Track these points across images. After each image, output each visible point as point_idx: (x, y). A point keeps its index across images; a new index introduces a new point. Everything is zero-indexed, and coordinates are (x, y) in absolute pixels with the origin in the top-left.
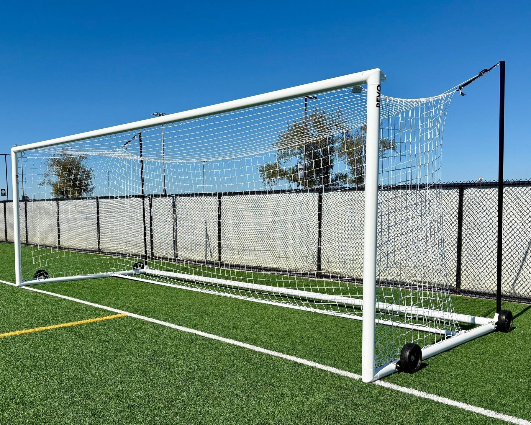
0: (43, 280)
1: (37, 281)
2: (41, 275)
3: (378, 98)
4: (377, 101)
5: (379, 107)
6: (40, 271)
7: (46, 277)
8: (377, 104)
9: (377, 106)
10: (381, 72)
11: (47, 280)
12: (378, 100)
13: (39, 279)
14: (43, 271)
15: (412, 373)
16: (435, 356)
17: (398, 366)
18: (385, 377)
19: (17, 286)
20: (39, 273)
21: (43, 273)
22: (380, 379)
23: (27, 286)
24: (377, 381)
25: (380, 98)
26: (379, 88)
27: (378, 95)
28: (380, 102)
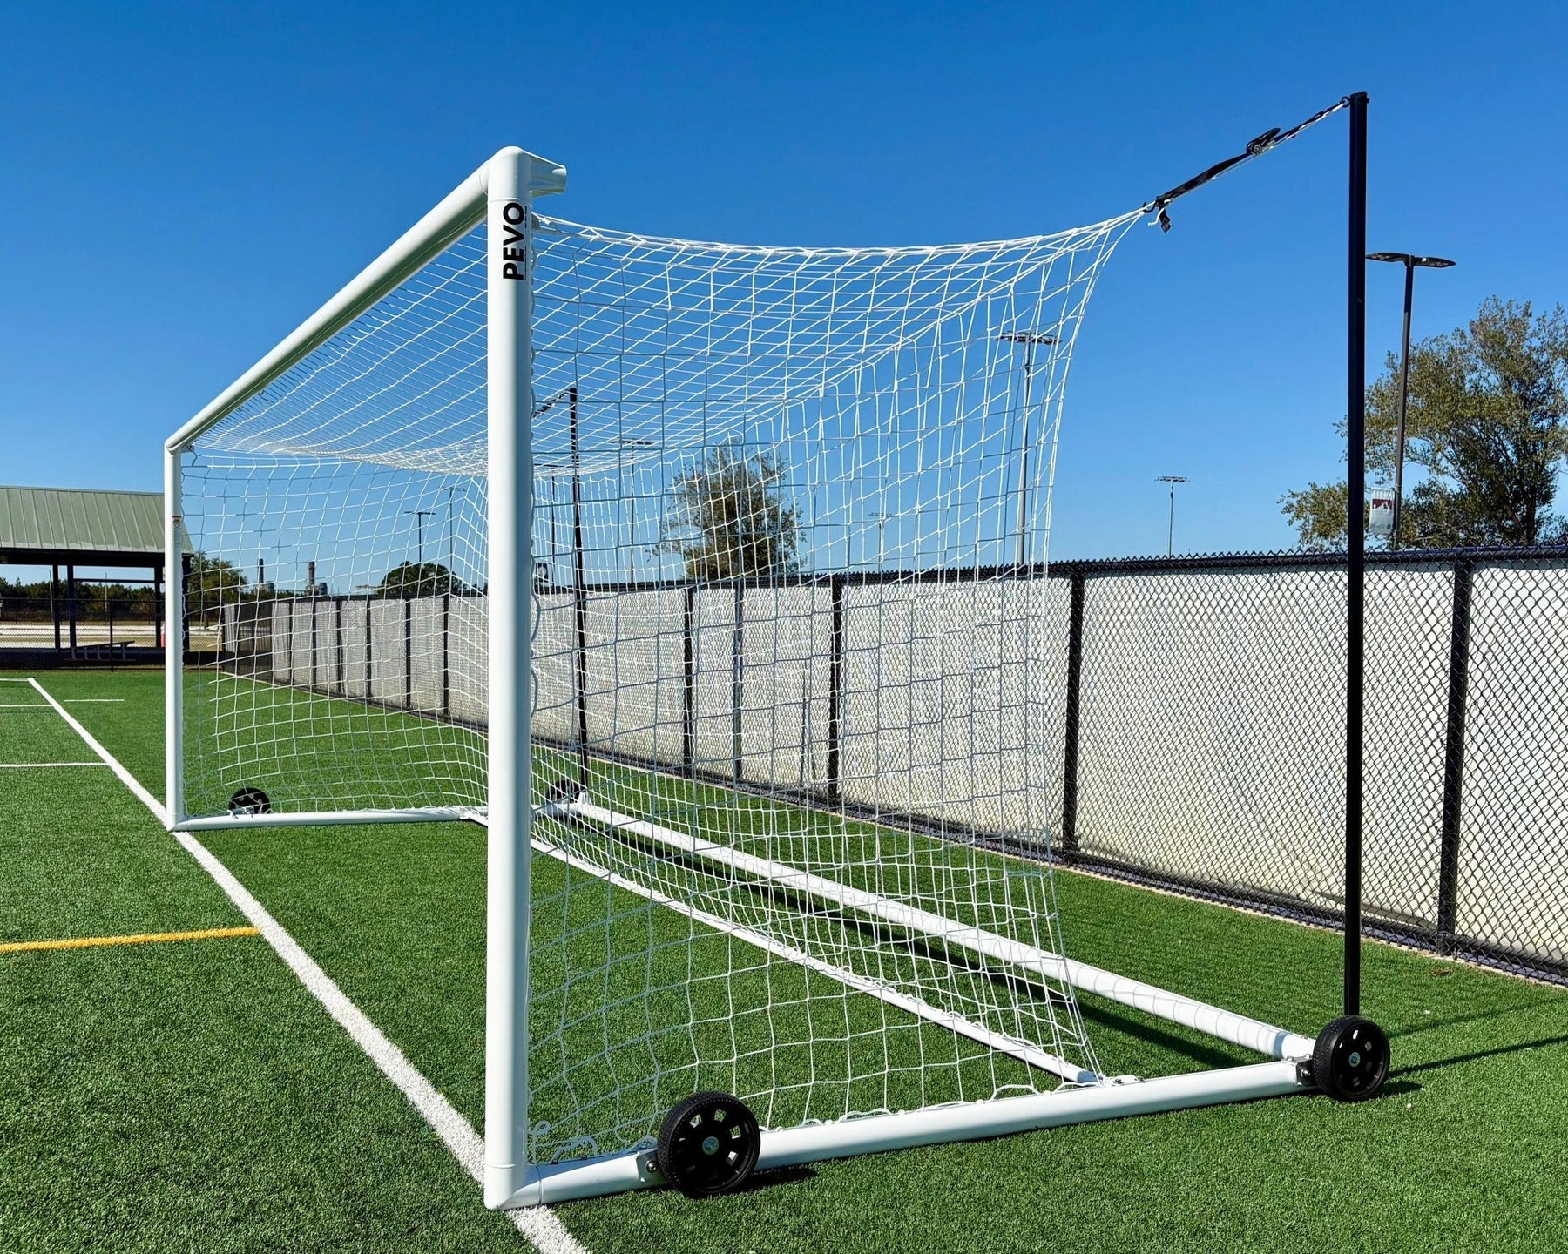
0: (246, 818)
1: (229, 819)
2: (247, 802)
3: (510, 247)
4: (506, 257)
5: (515, 276)
6: (242, 792)
7: (256, 811)
8: (506, 267)
9: (506, 276)
10: (520, 160)
11: (261, 817)
12: (509, 253)
13: (235, 814)
14: (250, 790)
15: (696, 1198)
16: (901, 1150)
17: (651, 1165)
18: (582, 1199)
19: (168, 829)
20: (241, 798)
21: (252, 796)
22: (550, 1205)
23: (193, 831)
24: (534, 1207)
25: (518, 245)
26: (512, 213)
27: (509, 235)
28: (520, 258)
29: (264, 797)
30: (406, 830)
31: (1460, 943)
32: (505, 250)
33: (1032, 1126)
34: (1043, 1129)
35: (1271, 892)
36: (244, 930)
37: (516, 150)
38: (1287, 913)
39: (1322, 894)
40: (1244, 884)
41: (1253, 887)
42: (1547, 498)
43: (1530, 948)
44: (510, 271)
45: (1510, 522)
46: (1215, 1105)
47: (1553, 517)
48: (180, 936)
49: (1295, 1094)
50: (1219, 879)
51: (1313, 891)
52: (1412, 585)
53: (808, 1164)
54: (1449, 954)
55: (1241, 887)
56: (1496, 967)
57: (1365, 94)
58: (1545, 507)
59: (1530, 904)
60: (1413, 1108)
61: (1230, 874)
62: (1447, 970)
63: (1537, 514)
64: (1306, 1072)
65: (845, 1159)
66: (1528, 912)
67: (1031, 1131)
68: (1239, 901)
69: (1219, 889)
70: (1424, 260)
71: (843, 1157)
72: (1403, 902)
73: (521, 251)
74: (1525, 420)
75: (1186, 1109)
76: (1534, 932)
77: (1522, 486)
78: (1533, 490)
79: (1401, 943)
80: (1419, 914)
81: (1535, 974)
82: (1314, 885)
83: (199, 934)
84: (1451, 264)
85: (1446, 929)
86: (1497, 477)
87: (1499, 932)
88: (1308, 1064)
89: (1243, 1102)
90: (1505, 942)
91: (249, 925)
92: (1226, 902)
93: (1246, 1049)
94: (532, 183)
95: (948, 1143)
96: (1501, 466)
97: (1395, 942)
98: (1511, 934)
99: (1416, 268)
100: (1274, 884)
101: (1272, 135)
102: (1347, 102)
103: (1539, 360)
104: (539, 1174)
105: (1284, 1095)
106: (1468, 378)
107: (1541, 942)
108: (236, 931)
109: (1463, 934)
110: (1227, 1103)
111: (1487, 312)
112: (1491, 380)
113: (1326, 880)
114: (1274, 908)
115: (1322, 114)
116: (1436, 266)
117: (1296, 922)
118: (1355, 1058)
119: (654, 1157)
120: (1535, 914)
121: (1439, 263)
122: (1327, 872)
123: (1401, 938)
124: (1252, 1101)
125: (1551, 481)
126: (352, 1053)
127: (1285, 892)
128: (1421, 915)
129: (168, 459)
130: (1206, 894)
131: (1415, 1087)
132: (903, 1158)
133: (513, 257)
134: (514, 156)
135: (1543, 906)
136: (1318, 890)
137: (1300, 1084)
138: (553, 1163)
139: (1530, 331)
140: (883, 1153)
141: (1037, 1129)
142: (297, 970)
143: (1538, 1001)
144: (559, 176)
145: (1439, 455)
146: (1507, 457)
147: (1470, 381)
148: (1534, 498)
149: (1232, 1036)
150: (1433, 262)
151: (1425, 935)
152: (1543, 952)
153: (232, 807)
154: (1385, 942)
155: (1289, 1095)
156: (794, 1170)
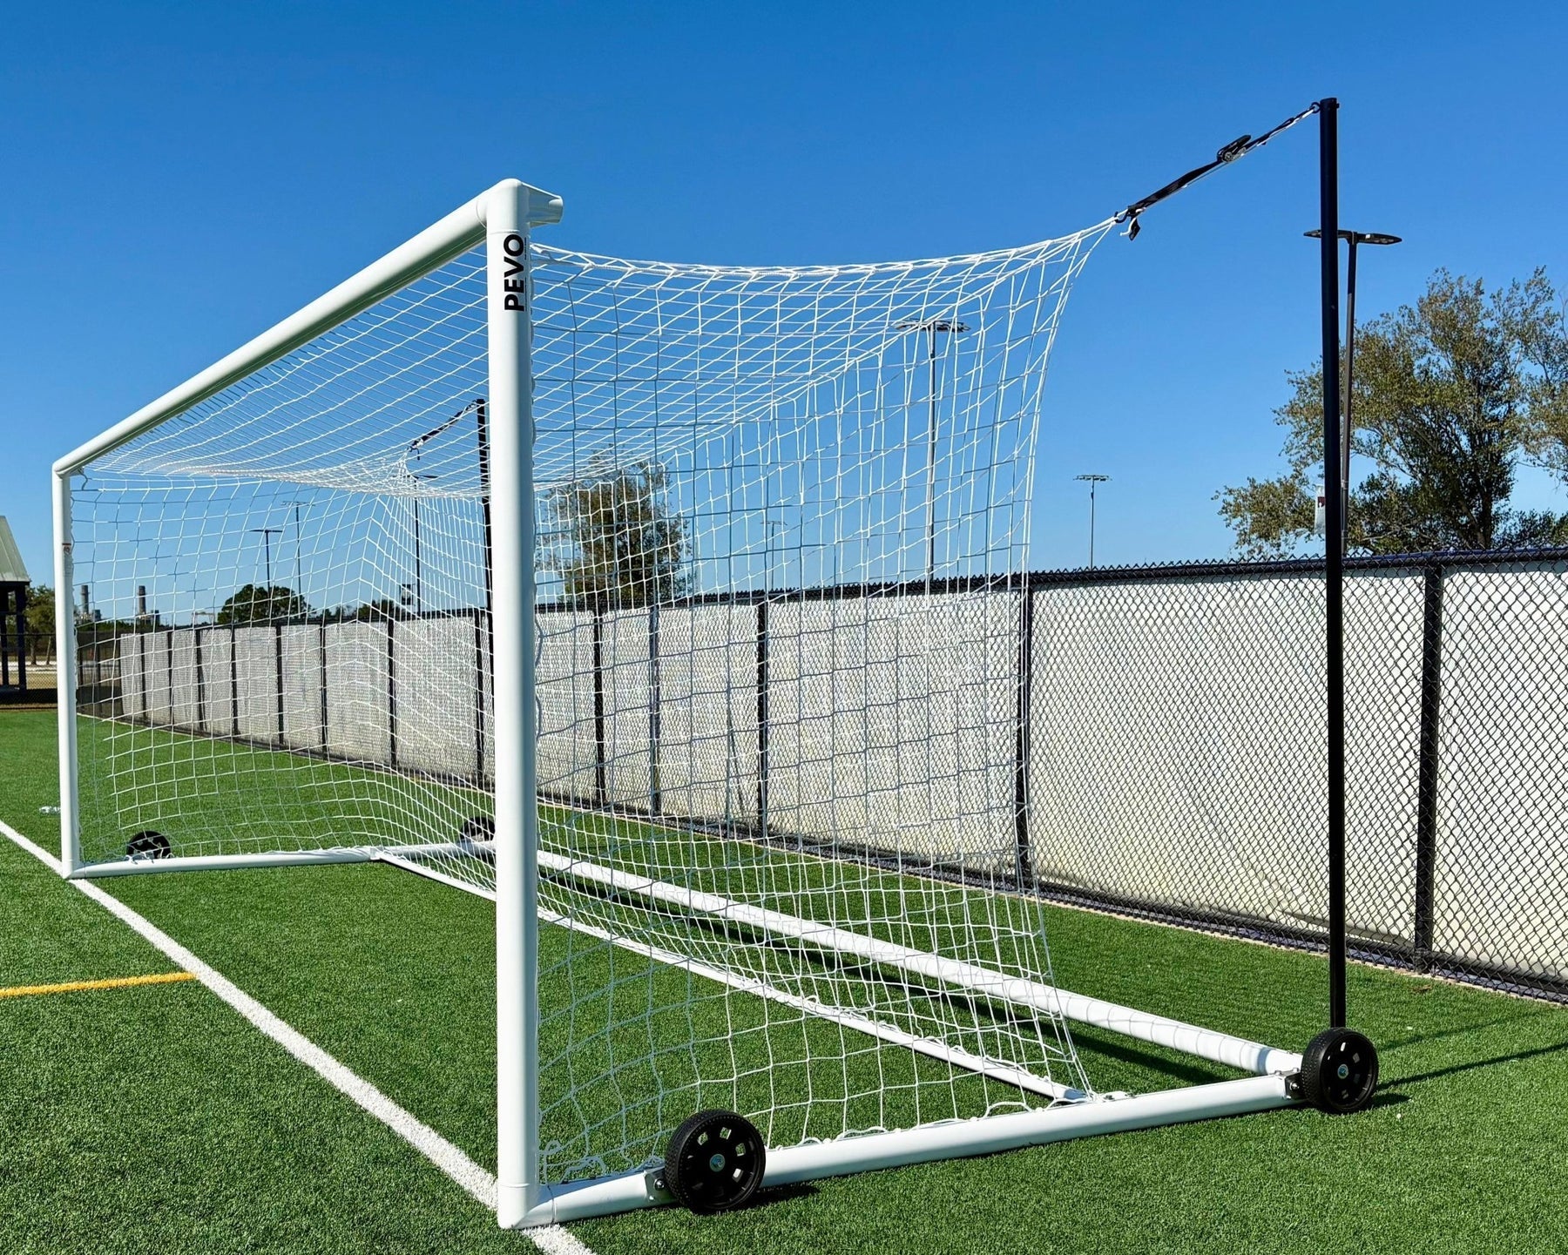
0: (146, 863)
1: (128, 864)
2: (146, 846)
3: (511, 278)
4: (507, 288)
5: (516, 307)
6: (140, 836)
7: (156, 855)
8: (508, 299)
9: (507, 307)
10: (519, 191)
11: (161, 863)
12: (511, 284)
13: (134, 859)
14: (150, 834)
15: (705, 1214)
16: (897, 1168)
17: (659, 1183)
18: (593, 1218)
19: (64, 877)
20: (139, 842)
21: (150, 840)
22: (562, 1224)
23: (92, 878)
24: (547, 1226)
25: (518, 277)
26: (513, 245)
27: (510, 267)
28: (521, 290)
29: (164, 841)
30: (318, 873)
31: (1438, 960)
32: (506, 282)
33: (1026, 1143)
34: (1037, 1145)
35: (1239, 914)
36: (178, 975)
37: (515, 182)
38: (1256, 935)
39: (1293, 914)
40: (1211, 907)
41: (1219, 909)
42: (1504, 492)
43: (1510, 963)
44: (511, 303)
45: (1465, 519)
46: (1205, 1120)
47: (1511, 513)
48: (114, 982)
49: (1284, 1107)
50: (1184, 903)
51: (1283, 912)
52: (1381, 591)
53: (809, 1181)
54: (1426, 972)
55: (1207, 910)
56: (1475, 984)
57: (1335, 99)
58: (1503, 502)
59: (1509, 918)
60: (1402, 1118)
61: (1195, 897)
62: (1425, 987)
63: (1494, 510)
64: (1295, 1085)
65: (845, 1176)
66: (1508, 926)
67: (1025, 1147)
68: (1205, 925)
69: (1183, 913)
70: (1368, 236)
71: (843, 1174)
72: (1378, 919)
73: (522, 282)
74: (1479, 408)
75: (1177, 1124)
76: (1514, 946)
77: (1476, 479)
78: (1488, 483)
79: (1377, 962)
80: (1394, 931)
81: (1516, 989)
82: (1284, 905)
83: (133, 981)
84: (1397, 240)
85: (1424, 946)
86: (1450, 470)
87: (1478, 947)
88: (1296, 1078)
89: (1233, 1116)
90: (1484, 958)
91: (182, 970)
92: (1191, 926)
93: (1230, 1066)
94: (530, 215)
95: (944, 1160)
96: (1454, 458)
97: (1371, 961)
98: (1491, 949)
99: (1359, 246)
100: (1242, 906)
101: (1243, 143)
102: (1317, 108)
103: (1492, 342)
104: (550, 1193)
105: (1273, 1109)
106: (1417, 363)
107: (1521, 956)
108: (170, 977)
109: (1441, 951)
110: (1217, 1118)
111: (1436, 289)
112: (1442, 363)
113: (1296, 899)
114: (1242, 931)
115: (1292, 120)
116: (1380, 243)
117: (1266, 944)
118: (1344, 1070)
119: (662, 1175)
120: (1515, 927)
121: (1384, 240)
122: (1298, 891)
123: (1376, 957)
124: (1241, 1115)
125: (1508, 472)
126: (325, 1090)
127: (1254, 913)
128: (1397, 933)
129: (56, 483)
130: (1170, 918)
131: (1404, 1099)
132: (902, 1175)
133: (514, 288)
134: (514, 188)
135: (1523, 919)
136: (1289, 910)
137: (1289, 1097)
138: (563, 1183)
139: (1482, 312)
140: (881, 1170)
141: (1031, 1145)
142: (245, 1013)
143: (1520, 1015)
144: (557, 207)
145: (1387, 447)
146: (1460, 448)
147: (1419, 367)
148: (1489, 492)
149: (1214, 1055)
150: (1378, 238)
151: (1402, 953)
152: (1524, 966)
153: (130, 852)
154: (1360, 962)
155: (1278, 1108)
156: (797, 1187)
